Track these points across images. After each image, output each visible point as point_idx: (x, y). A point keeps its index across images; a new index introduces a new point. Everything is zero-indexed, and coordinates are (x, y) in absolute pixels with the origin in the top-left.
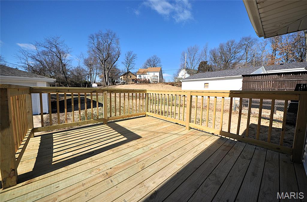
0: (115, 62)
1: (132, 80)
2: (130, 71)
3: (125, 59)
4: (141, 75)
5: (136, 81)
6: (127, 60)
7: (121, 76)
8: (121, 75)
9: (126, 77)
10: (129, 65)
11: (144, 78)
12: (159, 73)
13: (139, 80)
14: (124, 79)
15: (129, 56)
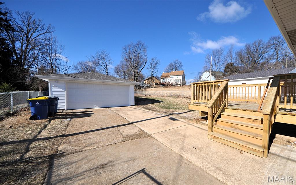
0: (143, 68)
1: (155, 84)
2: (154, 75)
3: (150, 65)
4: (164, 79)
5: (160, 84)
7: (145, 80)
9: (150, 81)
10: (153, 70)
11: (167, 81)
12: (182, 76)
13: (163, 83)
14: (148, 84)
15: (153, 62)
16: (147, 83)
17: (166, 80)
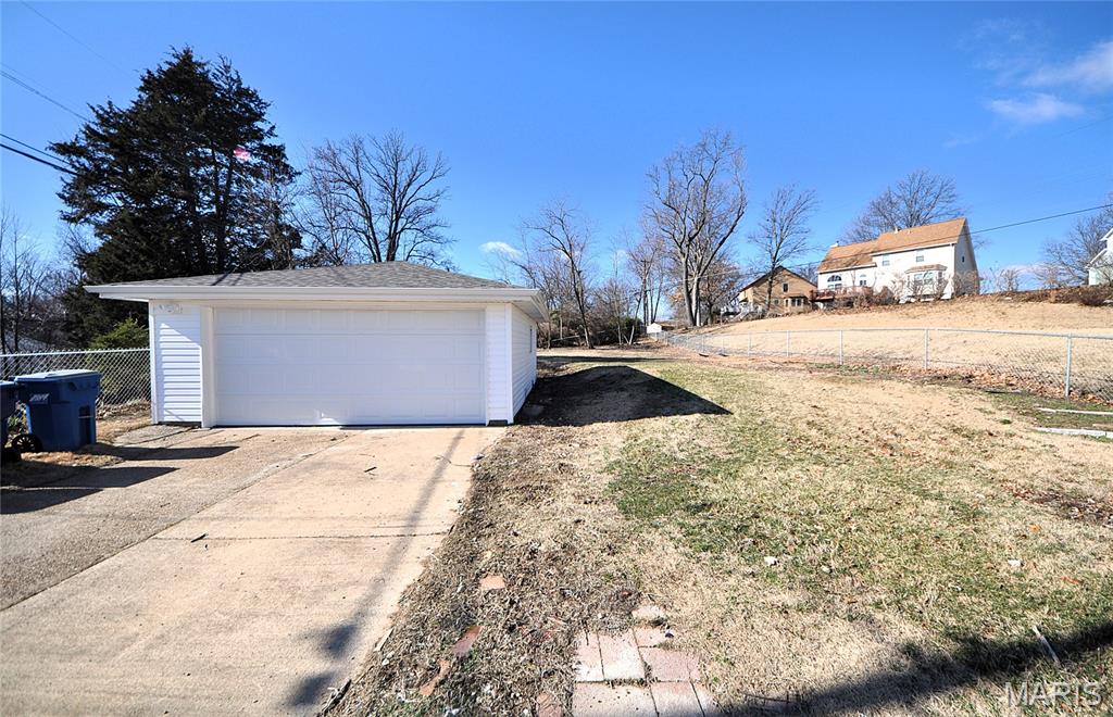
0: (724, 239)
1: (793, 301)
2: (785, 263)
3: (764, 222)
4: (837, 274)
5: (813, 301)
6: (770, 224)
7: (744, 289)
8: (745, 286)
9: (766, 289)
10: (782, 240)
11: (857, 283)
12: (951, 250)
13: (828, 294)
14: (755, 302)
15: (780, 205)
16: (750, 300)
17: (849, 280)
